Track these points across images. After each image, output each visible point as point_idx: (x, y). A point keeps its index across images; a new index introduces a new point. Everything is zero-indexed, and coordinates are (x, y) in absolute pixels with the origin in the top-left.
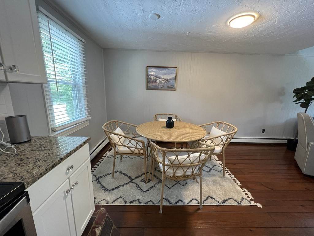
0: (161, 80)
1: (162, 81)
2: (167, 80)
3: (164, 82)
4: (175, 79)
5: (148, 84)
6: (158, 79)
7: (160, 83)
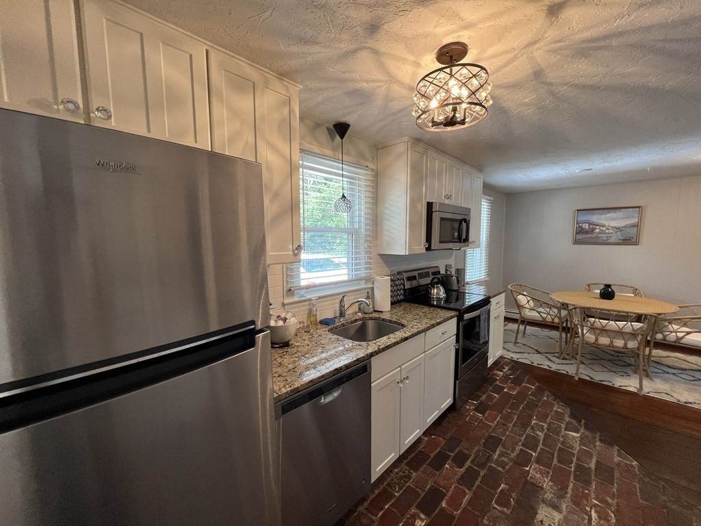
0: (604, 229)
1: (607, 231)
2: (619, 228)
3: (611, 231)
4: (636, 226)
5: (578, 236)
6: (598, 227)
7: (602, 233)
